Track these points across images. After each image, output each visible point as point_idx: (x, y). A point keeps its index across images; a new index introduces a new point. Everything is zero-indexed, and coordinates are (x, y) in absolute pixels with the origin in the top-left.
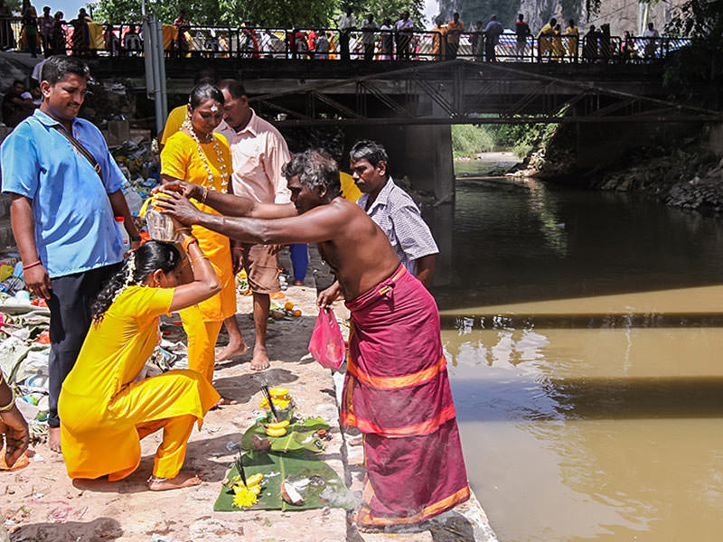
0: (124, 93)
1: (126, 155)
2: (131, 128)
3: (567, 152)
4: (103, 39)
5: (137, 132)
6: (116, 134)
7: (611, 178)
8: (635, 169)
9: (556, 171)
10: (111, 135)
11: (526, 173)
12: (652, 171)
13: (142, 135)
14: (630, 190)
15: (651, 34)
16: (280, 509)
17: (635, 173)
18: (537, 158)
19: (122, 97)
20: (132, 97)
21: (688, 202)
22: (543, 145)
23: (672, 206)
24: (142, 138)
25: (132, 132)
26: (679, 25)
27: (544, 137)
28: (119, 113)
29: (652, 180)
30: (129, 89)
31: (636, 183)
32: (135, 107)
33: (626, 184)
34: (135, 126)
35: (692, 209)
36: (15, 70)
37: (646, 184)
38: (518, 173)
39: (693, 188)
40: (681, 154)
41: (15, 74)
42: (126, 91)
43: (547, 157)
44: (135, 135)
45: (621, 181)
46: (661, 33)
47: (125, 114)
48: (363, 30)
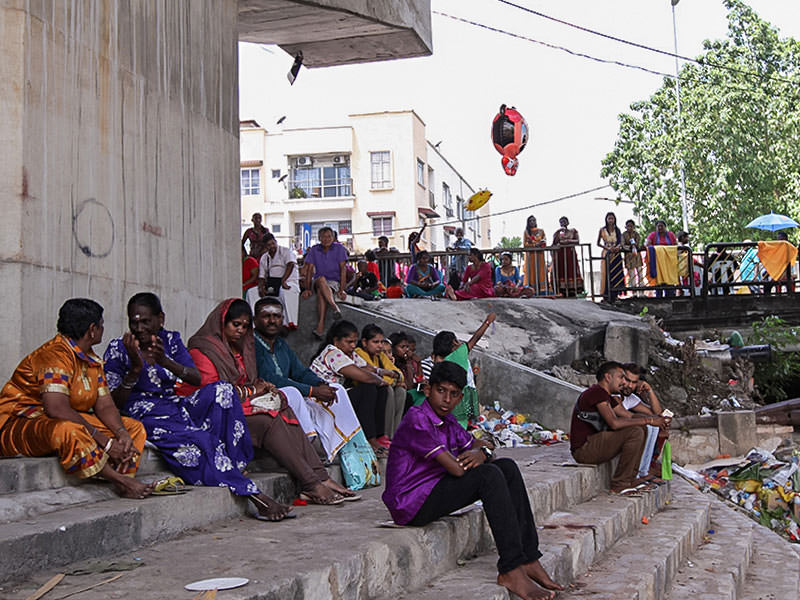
0: (728, 356)
1: (759, 479)
2: (760, 423)
5: (769, 430)
6: (732, 436)
10: (723, 437)
13: (778, 435)
20: (746, 364)
24: (780, 441)
25: (761, 430)
32: (752, 382)
34: (764, 419)
36: (555, 328)
41: (557, 334)
44: (765, 436)
47: (738, 394)
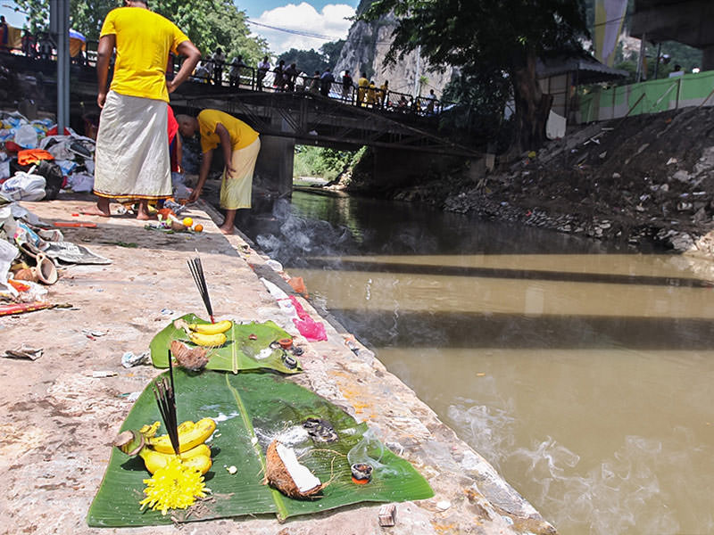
0: (35, 83)
2: (39, 110)
3: (367, 175)
4: (20, 41)
5: (44, 113)
7: (400, 192)
8: (417, 187)
9: (358, 187)
11: (338, 187)
12: (429, 189)
14: (413, 200)
15: (431, 97)
16: (274, 515)
17: (417, 190)
18: (346, 178)
19: (33, 86)
20: (42, 87)
21: (459, 209)
22: (350, 169)
23: (448, 211)
26: (453, 91)
27: (352, 163)
28: (29, 98)
29: (429, 195)
30: (40, 81)
31: (418, 197)
32: (43, 95)
33: (411, 196)
35: (462, 213)
37: (425, 198)
38: (332, 187)
39: (462, 199)
40: (450, 178)
42: (38, 82)
43: (353, 177)
45: (407, 195)
46: (438, 98)
47: (33, 99)
48: (233, 65)
